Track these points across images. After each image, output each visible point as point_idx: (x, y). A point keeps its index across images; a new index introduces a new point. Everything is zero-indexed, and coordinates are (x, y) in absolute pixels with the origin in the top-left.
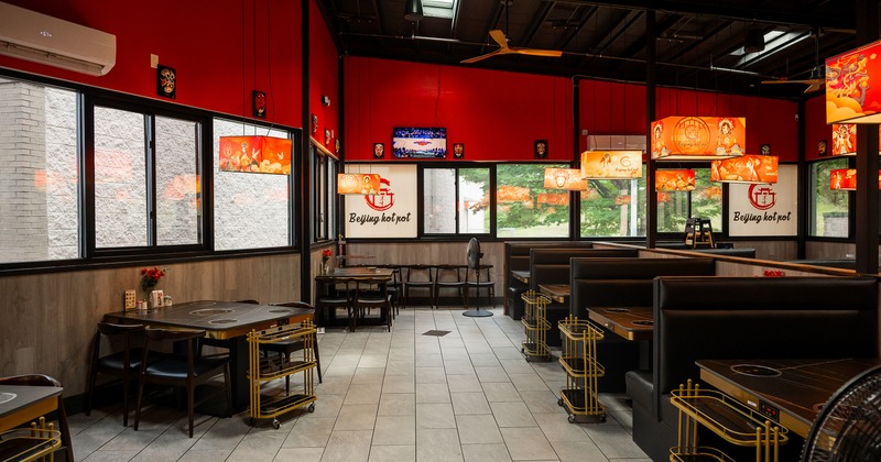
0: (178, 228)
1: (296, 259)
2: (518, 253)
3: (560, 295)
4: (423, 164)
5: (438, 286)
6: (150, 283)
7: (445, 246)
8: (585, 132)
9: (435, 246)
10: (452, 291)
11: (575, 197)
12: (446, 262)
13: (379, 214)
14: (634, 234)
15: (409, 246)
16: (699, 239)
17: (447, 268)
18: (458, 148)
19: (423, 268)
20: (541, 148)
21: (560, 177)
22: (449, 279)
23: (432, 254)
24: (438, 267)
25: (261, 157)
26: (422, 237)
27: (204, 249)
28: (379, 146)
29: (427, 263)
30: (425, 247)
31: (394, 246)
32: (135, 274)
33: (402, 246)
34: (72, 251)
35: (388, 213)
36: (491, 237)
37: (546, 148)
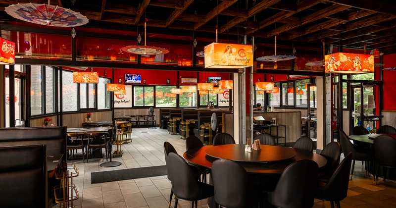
0: (91, 106)
1: (111, 112)
2: (164, 111)
3: (179, 119)
4: (133, 85)
5: (139, 121)
6: (89, 116)
7: (140, 110)
8: (181, 77)
9: (137, 110)
10: (143, 123)
11: (178, 96)
12: (141, 115)
13: (120, 100)
14: (194, 106)
15: (130, 110)
16: (211, 107)
17: (141, 116)
18: (144, 81)
19: (134, 116)
20: (168, 81)
21: (175, 91)
22: (141, 119)
23: (137, 112)
24: (139, 116)
25: (121, 89)
26: (133, 107)
27: (95, 109)
28: (120, 79)
29: (135, 115)
30: (134, 110)
31: (125, 110)
32: (86, 114)
33: (127, 110)
34: (75, 109)
35: (123, 100)
36: (154, 107)
37: (170, 81)
